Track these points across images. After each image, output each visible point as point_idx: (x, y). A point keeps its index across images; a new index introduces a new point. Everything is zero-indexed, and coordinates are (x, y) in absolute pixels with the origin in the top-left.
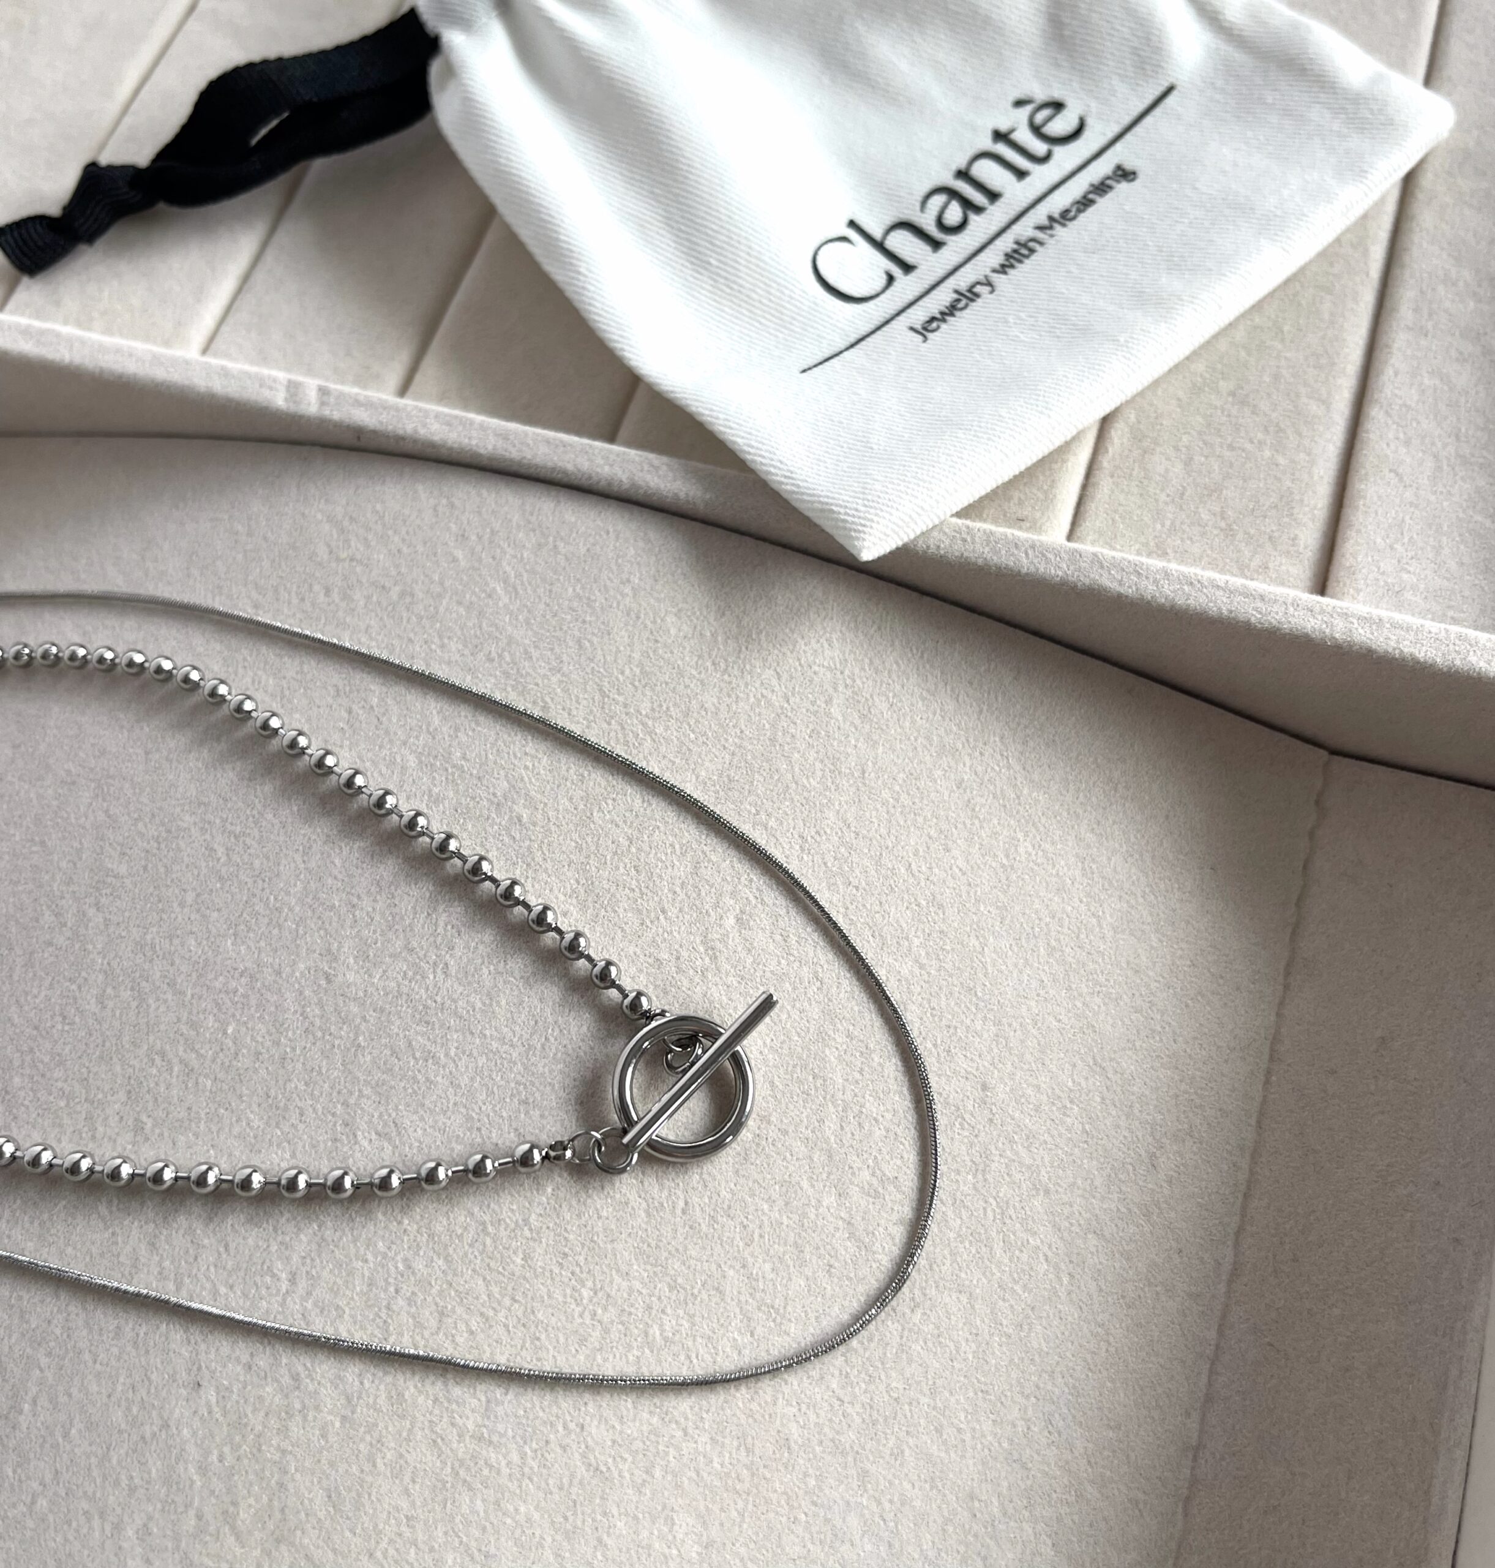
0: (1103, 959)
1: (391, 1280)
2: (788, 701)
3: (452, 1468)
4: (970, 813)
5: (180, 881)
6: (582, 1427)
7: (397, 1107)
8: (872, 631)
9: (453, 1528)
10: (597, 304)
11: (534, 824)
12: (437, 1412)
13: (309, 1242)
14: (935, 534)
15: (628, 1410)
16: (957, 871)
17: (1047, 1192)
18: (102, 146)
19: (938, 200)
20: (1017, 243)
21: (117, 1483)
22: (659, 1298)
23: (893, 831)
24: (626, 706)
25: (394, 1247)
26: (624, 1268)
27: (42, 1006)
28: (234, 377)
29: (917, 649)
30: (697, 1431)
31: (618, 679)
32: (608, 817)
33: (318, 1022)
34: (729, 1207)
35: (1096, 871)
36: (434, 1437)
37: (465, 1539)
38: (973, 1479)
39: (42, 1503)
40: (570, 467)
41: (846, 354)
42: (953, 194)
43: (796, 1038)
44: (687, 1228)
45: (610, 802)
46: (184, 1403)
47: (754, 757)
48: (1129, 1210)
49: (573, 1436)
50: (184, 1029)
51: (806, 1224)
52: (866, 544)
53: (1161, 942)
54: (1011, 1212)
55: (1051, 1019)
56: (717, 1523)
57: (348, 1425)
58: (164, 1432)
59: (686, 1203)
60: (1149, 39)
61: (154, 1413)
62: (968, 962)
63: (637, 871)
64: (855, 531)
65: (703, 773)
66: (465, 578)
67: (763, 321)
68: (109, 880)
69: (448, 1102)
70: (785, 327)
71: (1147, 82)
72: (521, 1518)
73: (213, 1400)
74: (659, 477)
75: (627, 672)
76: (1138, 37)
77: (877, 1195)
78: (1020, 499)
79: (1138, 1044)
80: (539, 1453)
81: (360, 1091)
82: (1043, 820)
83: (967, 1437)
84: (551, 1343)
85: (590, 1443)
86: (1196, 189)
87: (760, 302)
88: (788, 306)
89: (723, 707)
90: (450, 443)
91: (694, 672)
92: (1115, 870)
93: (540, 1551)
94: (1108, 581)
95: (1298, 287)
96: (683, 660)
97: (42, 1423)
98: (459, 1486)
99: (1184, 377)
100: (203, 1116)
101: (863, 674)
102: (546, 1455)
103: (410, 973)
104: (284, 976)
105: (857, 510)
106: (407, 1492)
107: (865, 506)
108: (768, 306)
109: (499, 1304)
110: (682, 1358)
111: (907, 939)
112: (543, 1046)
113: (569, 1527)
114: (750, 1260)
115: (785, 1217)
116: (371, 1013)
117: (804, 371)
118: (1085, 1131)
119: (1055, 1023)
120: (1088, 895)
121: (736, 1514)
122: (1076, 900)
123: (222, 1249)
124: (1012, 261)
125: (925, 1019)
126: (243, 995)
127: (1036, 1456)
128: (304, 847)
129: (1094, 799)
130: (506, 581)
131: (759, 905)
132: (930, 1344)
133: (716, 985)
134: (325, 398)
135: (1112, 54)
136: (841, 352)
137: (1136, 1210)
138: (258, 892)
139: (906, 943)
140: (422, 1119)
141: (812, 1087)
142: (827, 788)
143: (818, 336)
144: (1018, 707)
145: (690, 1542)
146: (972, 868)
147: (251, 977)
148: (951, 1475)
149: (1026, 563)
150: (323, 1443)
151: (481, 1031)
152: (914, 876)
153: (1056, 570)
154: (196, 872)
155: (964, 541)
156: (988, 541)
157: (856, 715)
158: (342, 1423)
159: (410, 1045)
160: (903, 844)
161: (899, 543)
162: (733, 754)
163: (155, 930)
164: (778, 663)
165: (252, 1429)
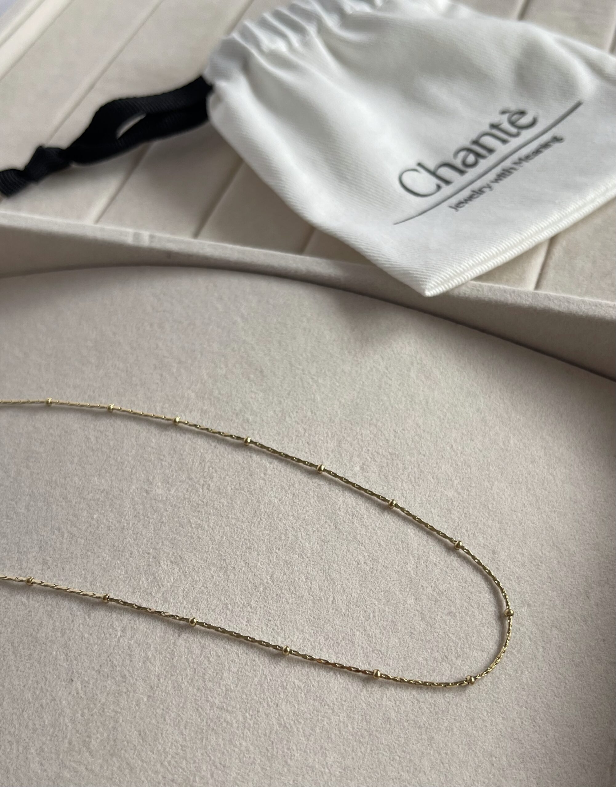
0: (557, 495)
2: (387, 369)
3: (207, 723)
4: (484, 424)
5: (71, 453)
6: (277, 706)
7: (182, 549)
8: (431, 339)
9: (206, 752)
11: (256, 422)
12: (198, 695)
15: (302, 697)
16: (477, 450)
19: (462, 154)
21: (27, 727)
22: (319, 644)
23: (443, 430)
24: (303, 370)
26: (301, 628)
28: (107, 232)
29: (455, 348)
30: (339, 711)
31: (299, 358)
33: (141, 512)
34: (357, 601)
35: (552, 454)
36: (197, 707)
37: (212, 758)
40: (276, 265)
42: (469, 150)
43: (392, 523)
44: (334, 610)
45: (295, 413)
46: (64, 689)
48: (575, 618)
49: (272, 709)
50: (71, 517)
51: (398, 612)
52: (427, 288)
53: (588, 489)
55: (529, 522)
56: (350, 757)
57: (151, 700)
58: (52, 702)
59: (334, 598)
60: (567, 82)
61: (48, 694)
62: (484, 493)
64: (421, 281)
65: (343, 401)
66: (222, 316)
67: (374, 203)
68: (34, 455)
70: (385, 207)
71: (567, 101)
72: (243, 748)
73: (80, 687)
74: (321, 268)
75: (304, 355)
76: (562, 81)
77: (437, 600)
79: (577, 537)
80: (253, 716)
82: (523, 429)
83: (488, 725)
84: (261, 663)
85: (282, 713)
86: (593, 143)
87: (373, 195)
88: (386, 197)
90: (215, 257)
91: (338, 355)
92: (562, 454)
93: (253, 765)
94: (553, 306)
96: (332, 350)
98: (210, 732)
100: (79, 555)
101: (426, 358)
102: (257, 718)
103: (190, 489)
104: (124, 492)
106: (182, 734)
107: (426, 270)
108: (376, 197)
111: (451, 480)
112: (259, 522)
113: (269, 754)
114: (368, 628)
115: (387, 609)
116: (169, 507)
118: (549, 577)
119: (531, 524)
120: (548, 465)
121: (361, 754)
122: (542, 467)
123: (87, 617)
125: (461, 518)
126: (102, 501)
127: (527, 737)
129: (550, 421)
130: (242, 317)
131: (373, 462)
134: (153, 239)
135: (549, 90)
137: (579, 618)
138: (112, 456)
140: (195, 555)
141: (401, 547)
142: (408, 409)
143: (402, 210)
145: (336, 766)
146: (485, 449)
147: (107, 493)
148: (480, 743)
149: (510, 299)
150: (137, 708)
151: (227, 515)
152: (454, 451)
153: (526, 301)
154: (80, 449)
155: (478, 290)
156: (490, 290)
157: (423, 377)
158: (148, 699)
159: (189, 521)
160: (448, 436)
161: (445, 290)
162: (359, 392)
163: (57, 475)
164: (382, 353)
165: (100, 701)
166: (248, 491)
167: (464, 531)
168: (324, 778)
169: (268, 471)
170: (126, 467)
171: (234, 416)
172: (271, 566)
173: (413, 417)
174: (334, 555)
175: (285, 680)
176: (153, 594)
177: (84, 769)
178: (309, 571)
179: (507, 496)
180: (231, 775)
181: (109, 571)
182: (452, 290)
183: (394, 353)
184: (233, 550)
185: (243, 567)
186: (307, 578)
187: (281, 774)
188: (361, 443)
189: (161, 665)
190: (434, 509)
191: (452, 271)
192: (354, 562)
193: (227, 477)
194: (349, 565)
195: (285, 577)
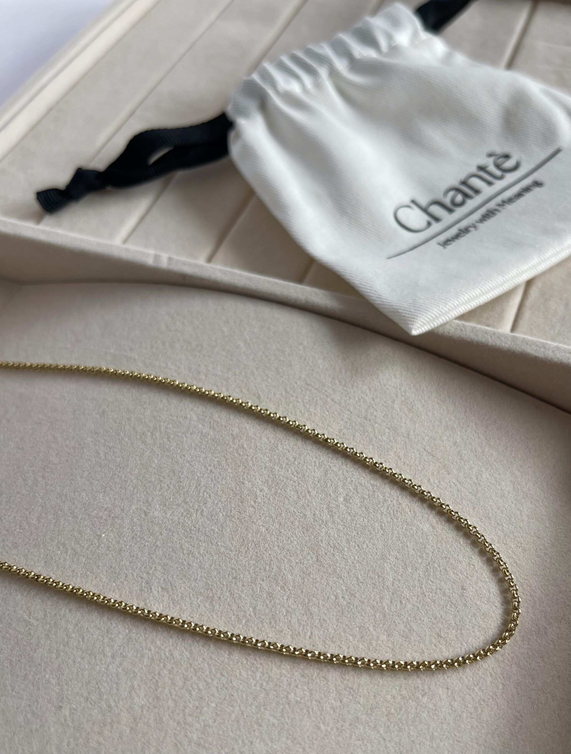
1: (162, 660)
2: (374, 401)
4: (459, 457)
5: (82, 467)
6: (252, 743)
7: (172, 576)
8: (415, 372)
10: (296, 228)
11: (250, 449)
12: (178, 729)
13: (124, 639)
14: (447, 326)
16: (452, 484)
19: (451, 193)
20: (488, 211)
22: (295, 680)
24: (297, 397)
25: (165, 644)
27: (12, 521)
28: (131, 252)
29: (436, 381)
30: (310, 750)
31: (294, 386)
32: (285, 447)
33: (139, 534)
34: (333, 637)
35: (519, 489)
36: (176, 742)
40: (278, 293)
47: (356, 425)
49: (247, 747)
50: (76, 534)
51: (371, 648)
52: (414, 327)
53: (551, 525)
57: (133, 732)
58: (42, 728)
59: (312, 633)
60: (549, 130)
61: (38, 719)
63: (297, 473)
64: (409, 321)
66: (227, 340)
67: (370, 237)
69: (198, 575)
70: (379, 240)
71: (548, 147)
73: (67, 714)
74: (319, 298)
75: (298, 382)
76: (544, 128)
78: (487, 316)
81: (155, 567)
82: (495, 463)
84: (239, 698)
87: (370, 230)
88: (382, 231)
89: (343, 401)
90: (225, 281)
91: (330, 385)
92: (529, 489)
94: (530, 351)
96: (325, 379)
100: (79, 575)
101: (410, 390)
104: (125, 511)
105: (410, 311)
107: (414, 310)
108: (373, 231)
109: (215, 676)
110: (305, 711)
112: (246, 552)
115: (360, 644)
116: (164, 530)
117: (389, 258)
120: (516, 500)
122: (510, 502)
123: (81, 640)
124: (485, 218)
126: (105, 520)
129: (519, 455)
130: (245, 342)
131: (355, 493)
133: (333, 529)
134: (171, 261)
135: (532, 136)
136: (405, 252)
138: (117, 473)
140: (184, 582)
141: (377, 581)
142: (390, 441)
143: (395, 245)
147: (109, 511)
149: (491, 341)
150: (120, 740)
151: (217, 543)
152: (431, 484)
153: (506, 344)
154: (90, 463)
155: (461, 330)
156: (473, 331)
157: (406, 409)
158: (130, 731)
159: (182, 547)
161: (430, 328)
162: (346, 422)
163: (68, 488)
164: (370, 384)
165: (86, 731)
166: (238, 519)
167: (436, 565)
170: (129, 486)
173: (395, 448)
174: (314, 589)
175: (261, 716)
178: (290, 605)
182: (437, 328)
183: (381, 385)
184: (220, 579)
185: (228, 597)
186: (287, 612)
188: (345, 473)
189: (145, 695)
190: (410, 543)
191: (438, 312)
192: (333, 597)
193: (220, 503)
194: (328, 599)
195: (267, 611)
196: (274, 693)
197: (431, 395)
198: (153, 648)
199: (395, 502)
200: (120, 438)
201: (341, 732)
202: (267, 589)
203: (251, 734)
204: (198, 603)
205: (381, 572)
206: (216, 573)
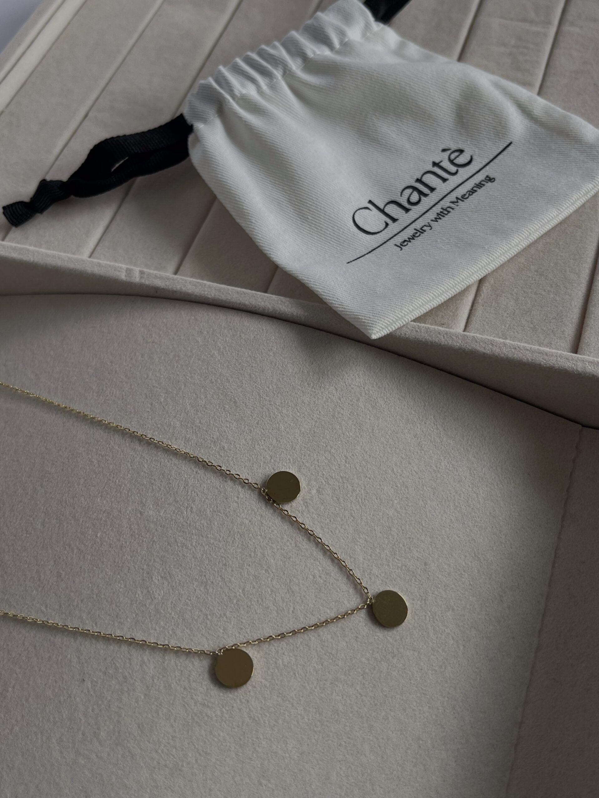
0: (479, 511)
1: (166, 638)
2: (340, 400)
3: (192, 717)
4: (420, 448)
5: (78, 475)
6: (248, 701)
7: (170, 566)
8: (377, 371)
9: (192, 743)
10: (260, 236)
11: (230, 450)
12: (185, 693)
14: (404, 328)
15: (267, 694)
16: (414, 472)
17: (453, 610)
18: (47, 173)
19: (409, 191)
20: (442, 209)
21: (49, 720)
22: (282, 648)
23: (386, 455)
24: (270, 401)
25: (168, 624)
27: (18, 527)
28: (103, 266)
29: (397, 379)
30: (298, 705)
31: (266, 390)
32: (262, 447)
33: (136, 531)
34: (313, 611)
35: (476, 474)
36: (184, 703)
37: (197, 746)
38: (419, 731)
39: (17, 729)
40: (247, 303)
41: (366, 255)
42: (415, 189)
43: (343, 541)
44: (294, 619)
45: (262, 441)
46: (78, 687)
47: (325, 423)
48: (490, 619)
49: (244, 705)
50: (79, 535)
52: (373, 332)
53: (505, 505)
54: (437, 617)
55: (455, 536)
56: (306, 744)
57: (147, 698)
58: (69, 699)
59: (294, 608)
60: (500, 123)
61: (65, 692)
62: (419, 511)
64: (369, 326)
66: (201, 349)
67: (331, 242)
68: (47, 475)
69: (192, 564)
70: (340, 245)
71: (500, 141)
72: (221, 738)
73: (90, 686)
74: (285, 306)
75: (271, 387)
76: (496, 122)
78: (442, 316)
79: (494, 548)
80: (229, 711)
82: (452, 452)
85: (251, 708)
86: (521, 185)
87: (330, 234)
88: (342, 236)
89: (312, 402)
90: (196, 293)
91: (299, 387)
92: (484, 474)
93: (229, 752)
94: (479, 348)
95: (566, 226)
96: (294, 382)
97: (17, 696)
98: (194, 725)
99: (515, 264)
100: (87, 570)
101: (373, 389)
102: (232, 712)
104: (122, 513)
105: (369, 318)
106: (172, 726)
107: (373, 316)
108: (333, 236)
110: (292, 673)
111: (392, 500)
112: (233, 541)
113: (242, 743)
116: (159, 527)
117: (348, 263)
118: (470, 584)
119: (457, 538)
120: (472, 484)
122: (467, 486)
123: (94, 625)
124: (440, 216)
125: (399, 534)
126: (105, 521)
127: (447, 723)
128: (131, 460)
129: (475, 444)
130: (219, 350)
131: (327, 485)
132: (401, 673)
133: (308, 518)
134: (142, 275)
135: (485, 129)
136: (365, 255)
137: (493, 619)
138: (111, 478)
139: (391, 502)
140: (180, 571)
141: (349, 561)
142: (357, 437)
143: (355, 248)
144: (442, 404)
145: (294, 752)
146: (421, 471)
147: (108, 513)
148: (410, 729)
149: (443, 341)
150: (136, 705)
151: (206, 535)
152: (395, 474)
153: (457, 343)
155: (417, 331)
156: (427, 331)
157: (370, 406)
158: (144, 697)
159: (176, 541)
160: (390, 460)
161: (389, 332)
162: (316, 422)
163: (66, 495)
164: (336, 384)
165: (106, 699)
166: (224, 513)
167: (401, 545)
168: (285, 762)
169: (241, 495)
170: (123, 490)
171: (212, 444)
172: (243, 580)
174: (295, 570)
176: (147, 606)
177: (95, 757)
178: (274, 585)
179: (438, 514)
180: (211, 761)
181: (111, 584)
184: (212, 566)
185: (220, 581)
186: (272, 591)
187: (250, 759)
188: (318, 468)
189: (155, 667)
190: (377, 526)
191: (395, 317)
192: (311, 577)
193: (207, 500)
194: (307, 578)
195: (254, 591)
196: (265, 659)
197: (393, 391)
198: (157, 628)
199: (363, 491)
200: (110, 446)
201: (324, 690)
202: (253, 573)
203: (247, 694)
204: (194, 588)
205: (352, 553)
206: (207, 562)
